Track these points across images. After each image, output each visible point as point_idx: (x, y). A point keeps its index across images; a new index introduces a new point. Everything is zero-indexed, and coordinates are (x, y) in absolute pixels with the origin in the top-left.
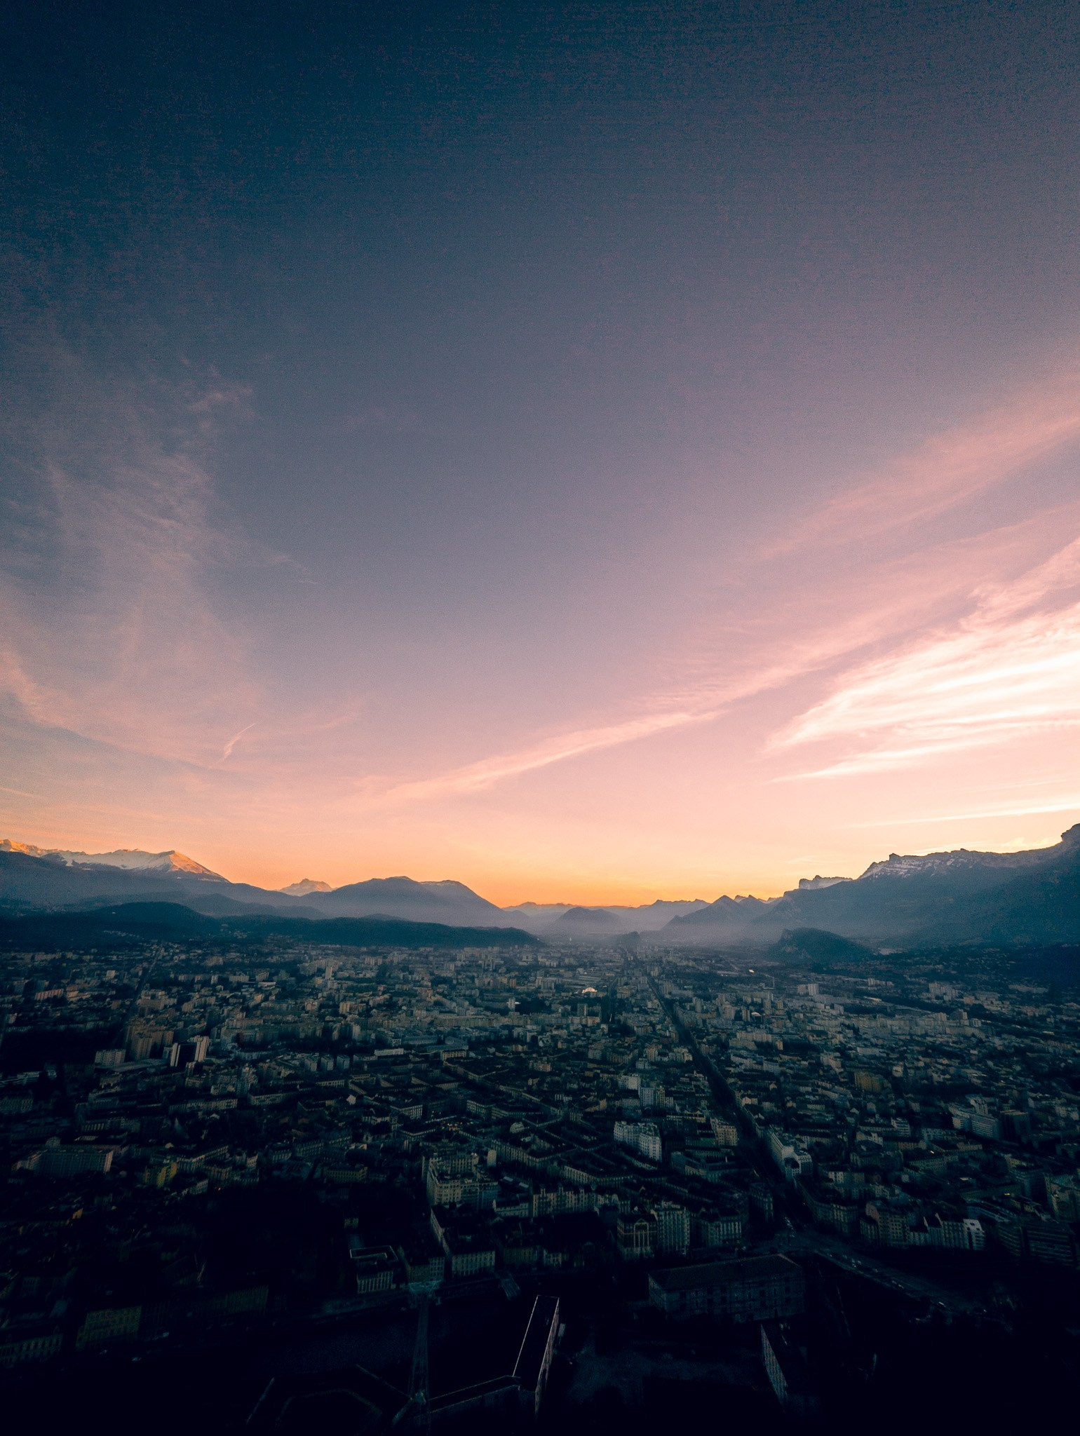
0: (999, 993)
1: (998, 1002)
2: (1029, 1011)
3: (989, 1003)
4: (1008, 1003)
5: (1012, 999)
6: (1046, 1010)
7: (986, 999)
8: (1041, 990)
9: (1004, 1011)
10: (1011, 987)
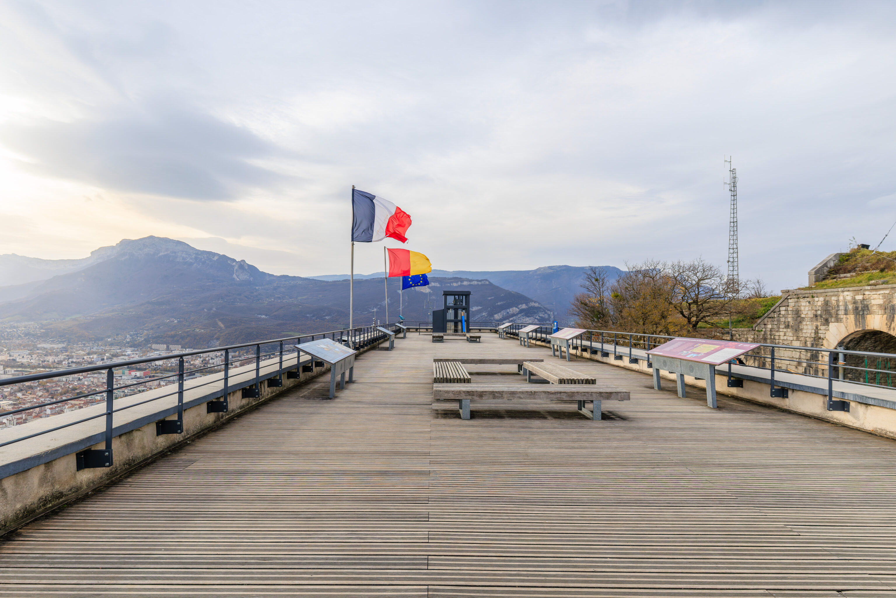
0: (29, 350)
1: (28, 356)
2: (50, 359)
3: (21, 357)
4: (36, 356)
5: (38, 353)
6: (62, 357)
7: (19, 355)
8: (61, 346)
9: (32, 361)
10: (39, 346)
